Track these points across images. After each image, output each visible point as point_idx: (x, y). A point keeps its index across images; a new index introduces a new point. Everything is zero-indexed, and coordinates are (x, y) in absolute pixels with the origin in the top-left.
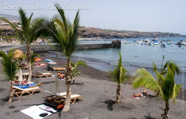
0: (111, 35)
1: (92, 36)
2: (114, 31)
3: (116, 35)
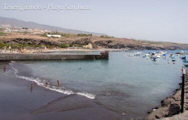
0: (143, 46)
1: (118, 47)
2: (149, 42)
3: (149, 46)
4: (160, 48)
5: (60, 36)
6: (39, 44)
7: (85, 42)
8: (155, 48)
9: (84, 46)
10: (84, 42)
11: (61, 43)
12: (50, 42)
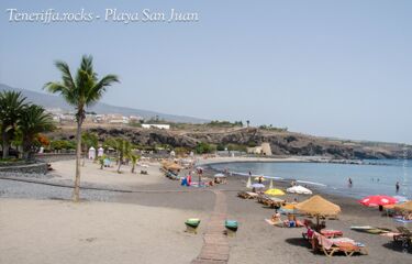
1: (311, 152)
3: (360, 151)
4: (383, 154)
5: (167, 127)
6: (149, 142)
7: (251, 140)
8: (373, 154)
9: (250, 150)
10: (247, 138)
11: (195, 140)
12: (173, 139)
